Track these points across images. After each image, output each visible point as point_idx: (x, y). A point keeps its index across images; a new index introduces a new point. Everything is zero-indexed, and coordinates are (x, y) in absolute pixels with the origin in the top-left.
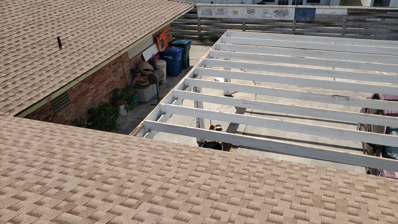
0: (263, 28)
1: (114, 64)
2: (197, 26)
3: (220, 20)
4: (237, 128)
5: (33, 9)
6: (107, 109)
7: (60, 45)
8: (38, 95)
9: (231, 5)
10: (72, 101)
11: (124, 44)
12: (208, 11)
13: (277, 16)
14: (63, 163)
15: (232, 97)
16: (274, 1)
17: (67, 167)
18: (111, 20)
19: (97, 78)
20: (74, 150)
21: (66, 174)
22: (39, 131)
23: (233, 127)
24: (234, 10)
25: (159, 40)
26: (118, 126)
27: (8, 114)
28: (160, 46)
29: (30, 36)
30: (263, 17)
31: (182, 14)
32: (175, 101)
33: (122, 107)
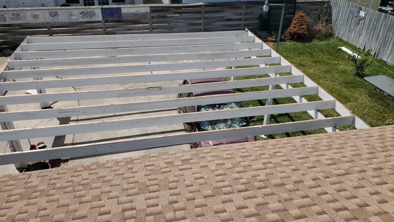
0: (72, 31)
4: (64, 140)
9: (28, 8)
13: (84, 18)
15: (52, 108)
16: (79, 2)
24: (33, 14)
30: (69, 20)
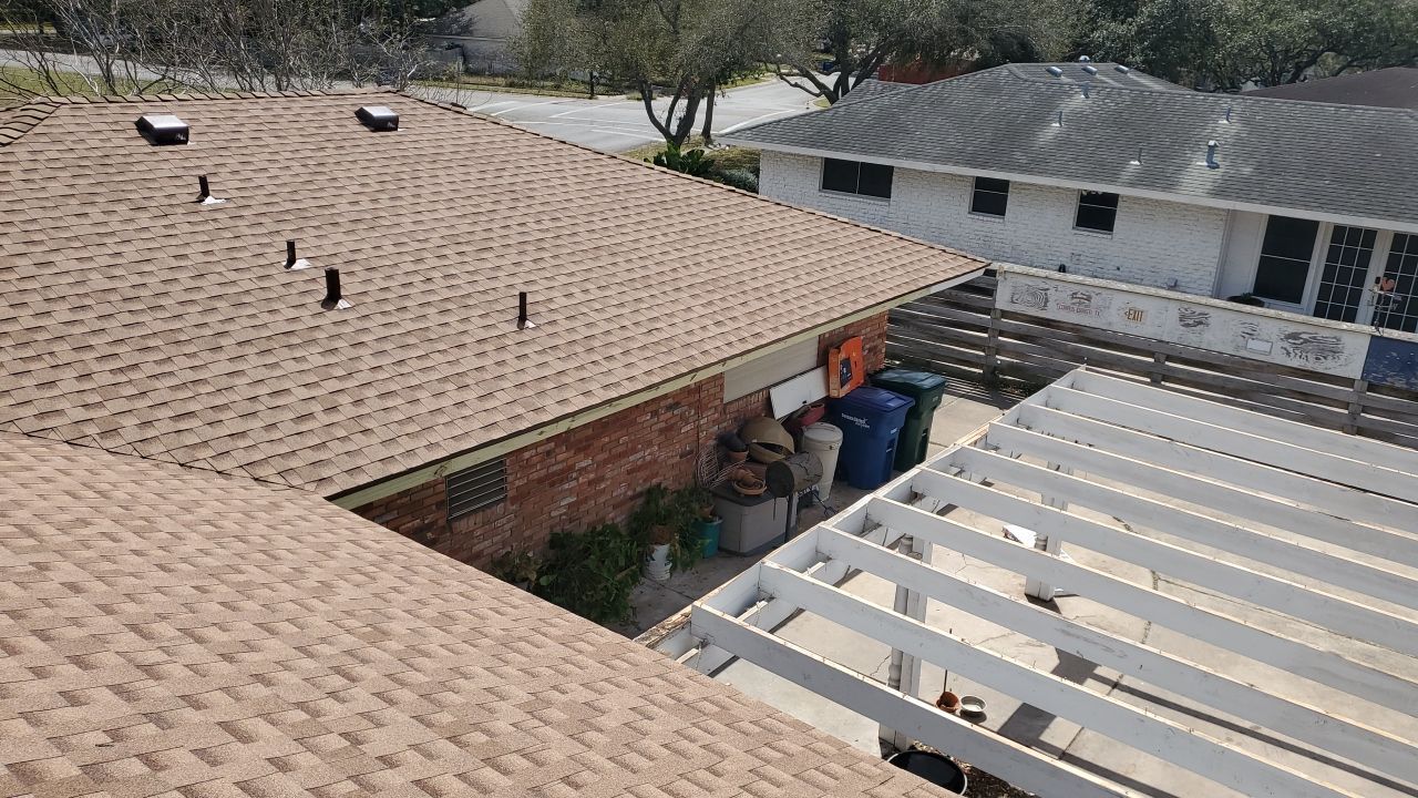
0: (1231, 386)
1: (670, 408)
2: (986, 335)
3: (1071, 330)
4: (1045, 727)
5: (481, 200)
6: (611, 545)
7: (522, 318)
8: (410, 453)
9: (1124, 286)
10: (511, 494)
11: (714, 351)
12: (1034, 295)
13: (1292, 355)
14: (397, 667)
15: (1055, 608)
16: (1297, 299)
17: (403, 684)
18: (695, 270)
19: (607, 440)
20: (449, 639)
21: (391, 702)
22: (372, 557)
23: (1028, 723)
24: (1130, 306)
25: (836, 359)
26: (630, 611)
27: (311, 487)
28: (835, 380)
29: (446, 277)
30: (1237, 348)
31: (934, 290)
32: (820, 564)
33: (661, 551)
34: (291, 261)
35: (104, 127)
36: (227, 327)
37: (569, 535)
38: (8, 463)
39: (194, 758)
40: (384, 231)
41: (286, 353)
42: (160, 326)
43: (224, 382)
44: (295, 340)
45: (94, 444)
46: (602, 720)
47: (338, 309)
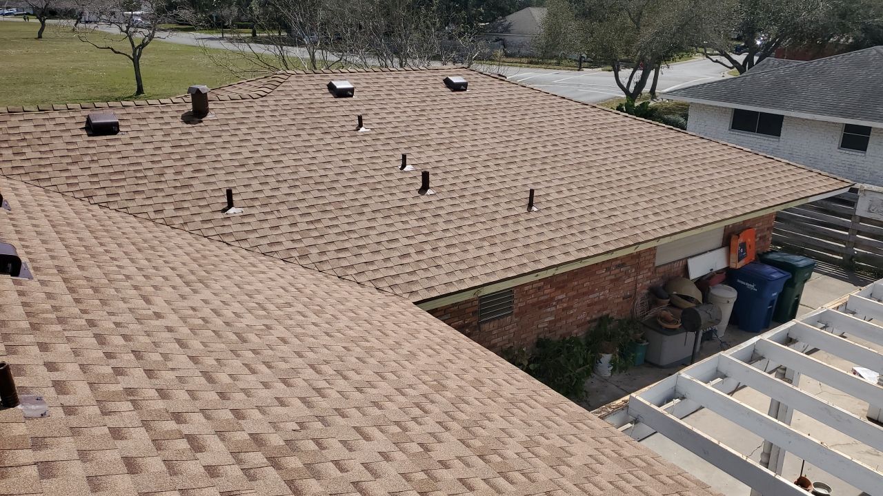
1: (618, 266)
2: (847, 233)
5: (512, 133)
6: (575, 350)
7: (530, 205)
8: (461, 281)
10: (516, 311)
11: (652, 232)
14: (451, 408)
17: (454, 419)
18: (642, 179)
19: (576, 283)
20: (479, 395)
21: (447, 429)
22: (439, 340)
25: (736, 242)
26: (584, 394)
27: (406, 296)
28: (734, 256)
29: (488, 178)
31: (811, 200)
32: (719, 380)
33: (606, 358)
34: (404, 166)
35: (312, 87)
36: (368, 202)
37: (548, 340)
38: (254, 269)
39: (340, 445)
40: (455, 150)
41: (398, 218)
42: (334, 199)
43: (364, 233)
44: (403, 211)
45: (296, 262)
46: (571, 460)
47: (428, 195)
